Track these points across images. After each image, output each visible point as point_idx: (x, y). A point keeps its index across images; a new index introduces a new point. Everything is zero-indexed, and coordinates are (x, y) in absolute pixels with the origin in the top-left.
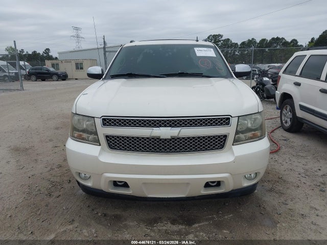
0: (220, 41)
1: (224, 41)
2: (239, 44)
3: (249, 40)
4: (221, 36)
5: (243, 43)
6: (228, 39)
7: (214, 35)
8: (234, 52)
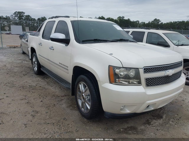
0: (23, 16)
1: (26, 16)
2: (36, 19)
3: (42, 18)
4: (24, 13)
5: (39, 19)
6: (29, 16)
7: (19, 12)
8: (34, 24)
